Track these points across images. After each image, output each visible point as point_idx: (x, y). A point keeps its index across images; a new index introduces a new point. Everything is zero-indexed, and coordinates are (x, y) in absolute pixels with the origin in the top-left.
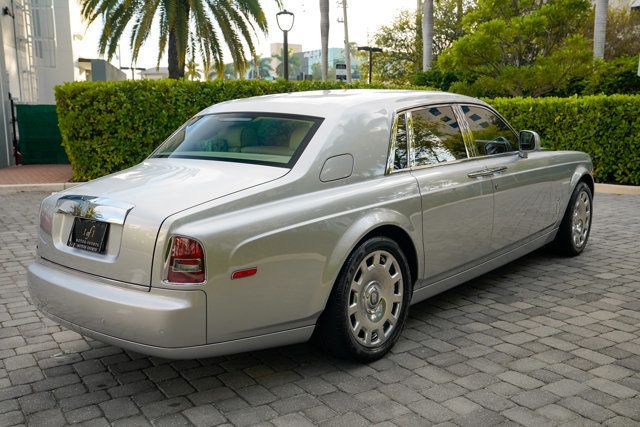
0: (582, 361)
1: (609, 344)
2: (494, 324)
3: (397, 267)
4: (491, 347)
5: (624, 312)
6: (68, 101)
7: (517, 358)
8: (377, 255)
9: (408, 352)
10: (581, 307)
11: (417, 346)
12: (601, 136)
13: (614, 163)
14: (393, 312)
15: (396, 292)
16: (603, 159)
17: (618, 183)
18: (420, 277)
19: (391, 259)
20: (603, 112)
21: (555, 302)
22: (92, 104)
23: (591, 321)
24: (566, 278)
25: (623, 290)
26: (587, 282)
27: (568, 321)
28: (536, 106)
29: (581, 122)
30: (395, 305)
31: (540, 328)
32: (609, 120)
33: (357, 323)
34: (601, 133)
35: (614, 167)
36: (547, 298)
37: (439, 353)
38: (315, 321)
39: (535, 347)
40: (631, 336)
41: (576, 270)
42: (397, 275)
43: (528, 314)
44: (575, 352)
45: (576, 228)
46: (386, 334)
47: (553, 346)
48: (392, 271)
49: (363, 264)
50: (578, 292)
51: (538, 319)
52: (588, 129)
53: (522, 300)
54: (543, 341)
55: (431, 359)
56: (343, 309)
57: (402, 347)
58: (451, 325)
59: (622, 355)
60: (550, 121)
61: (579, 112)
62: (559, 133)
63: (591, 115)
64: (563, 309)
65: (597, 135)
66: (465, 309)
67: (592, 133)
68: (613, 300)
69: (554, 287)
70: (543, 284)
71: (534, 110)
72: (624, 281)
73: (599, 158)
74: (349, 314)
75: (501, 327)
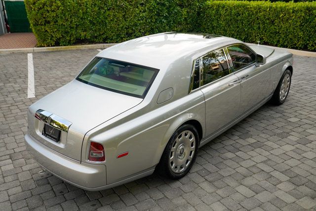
0: (274, 180)
1: (289, 167)
2: (237, 154)
3: (193, 135)
4: (234, 169)
5: (298, 146)
6: (31, 6)
7: (246, 177)
8: (184, 133)
9: (197, 172)
10: (278, 142)
11: (201, 168)
12: (303, 26)
13: (308, 40)
14: (190, 155)
15: (192, 146)
16: (303, 38)
17: (309, 51)
18: (203, 137)
19: (190, 133)
20: (306, 13)
21: (267, 139)
23: (282, 152)
24: (274, 121)
25: (300, 130)
26: (284, 124)
27: (271, 152)
28: (271, 8)
29: (293, 18)
30: (191, 152)
31: (258, 156)
32: (308, 18)
33: (174, 164)
34: (303, 24)
35: (308, 42)
36: (263, 135)
37: (211, 173)
38: (154, 167)
39: (254, 170)
40: (299, 162)
41: (280, 115)
42: (193, 139)
43: (253, 146)
44: (272, 173)
45: (282, 92)
46: (187, 165)
47: (262, 168)
48: (190, 137)
49: (177, 139)
50: (279, 131)
51: (258, 150)
52: (297, 22)
53: (251, 136)
54: (258, 165)
55: (207, 177)
56: (168, 159)
57: (195, 168)
59: (293, 175)
60: (278, 16)
61: (293, 12)
62: (282, 23)
63: (299, 14)
64: (269, 143)
65: (300, 25)
67: (298, 24)
68: (293, 138)
69: (267, 128)
70: (263, 125)
71: (270, 10)
72: (301, 124)
73: (301, 37)
74: (170, 162)
75: (240, 156)
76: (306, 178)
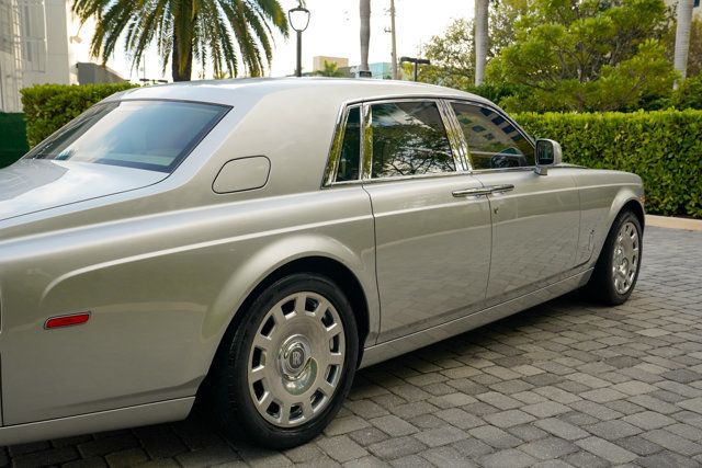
0: (588, 457)
1: (634, 431)
2: (482, 397)
3: (336, 316)
4: (466, 430)
5: (665, 384)
6: (36, 106)
7: (496, 449)
8: (301, 298)
9: (348, 434)
10: (607, 376)
11: (365, 424)
12: (670, 159)
13: (686, 192)
15: (334, 350)
16: (673, 188)
17: (690, 216)
18: (373, 328)
19: (324, 305)
20: (673, 130)
21: (574, 367)
22: (64, 111)
23: (616, 396)
24: (598, 334)
25: (670, 352)
26: (625, 340)
27: (585, 395)
28: (592, 122)
29: (646, 141)
30: (333, 368)
31: (543, 404)
32: (680, 140)
33: (266, 394)
34: (670, 156)
35: (686, 197)
36: (564, 361)
37: (389, 437)
38: (195, 390)
39: (528, 433)
40: (668, 420)
41: (613, 323)
42: (336, 327)
43: (531, 383)
44: (581, 443)
45: (619, 269)
46: (316, 409)
47: (553, 431)
48: (328, 321)
49: (276, 311)
50: (609, 353)
51: (545, 391)
52: (655, 150)
53: (530, 362)
54: (541, 423)
55: (375, 447)
56: (241, 373)
57: (342, 427)
58: (422, 396)
59: (648, 448)
60: (609, 140)
61: (644, 130)
62: (620, 155)
63: (659, 133)
64: (582, 378)
65: (665, 158)
66: (450, 373)
67: (659, 155)
68: (652, 368)
69: (579, 346)
70: (566, 341)
71: (589, 127)
72: (673, 340)
73: (667, 186)
74: (251, 381)
75: (490, 401)
76: (690, 457)
